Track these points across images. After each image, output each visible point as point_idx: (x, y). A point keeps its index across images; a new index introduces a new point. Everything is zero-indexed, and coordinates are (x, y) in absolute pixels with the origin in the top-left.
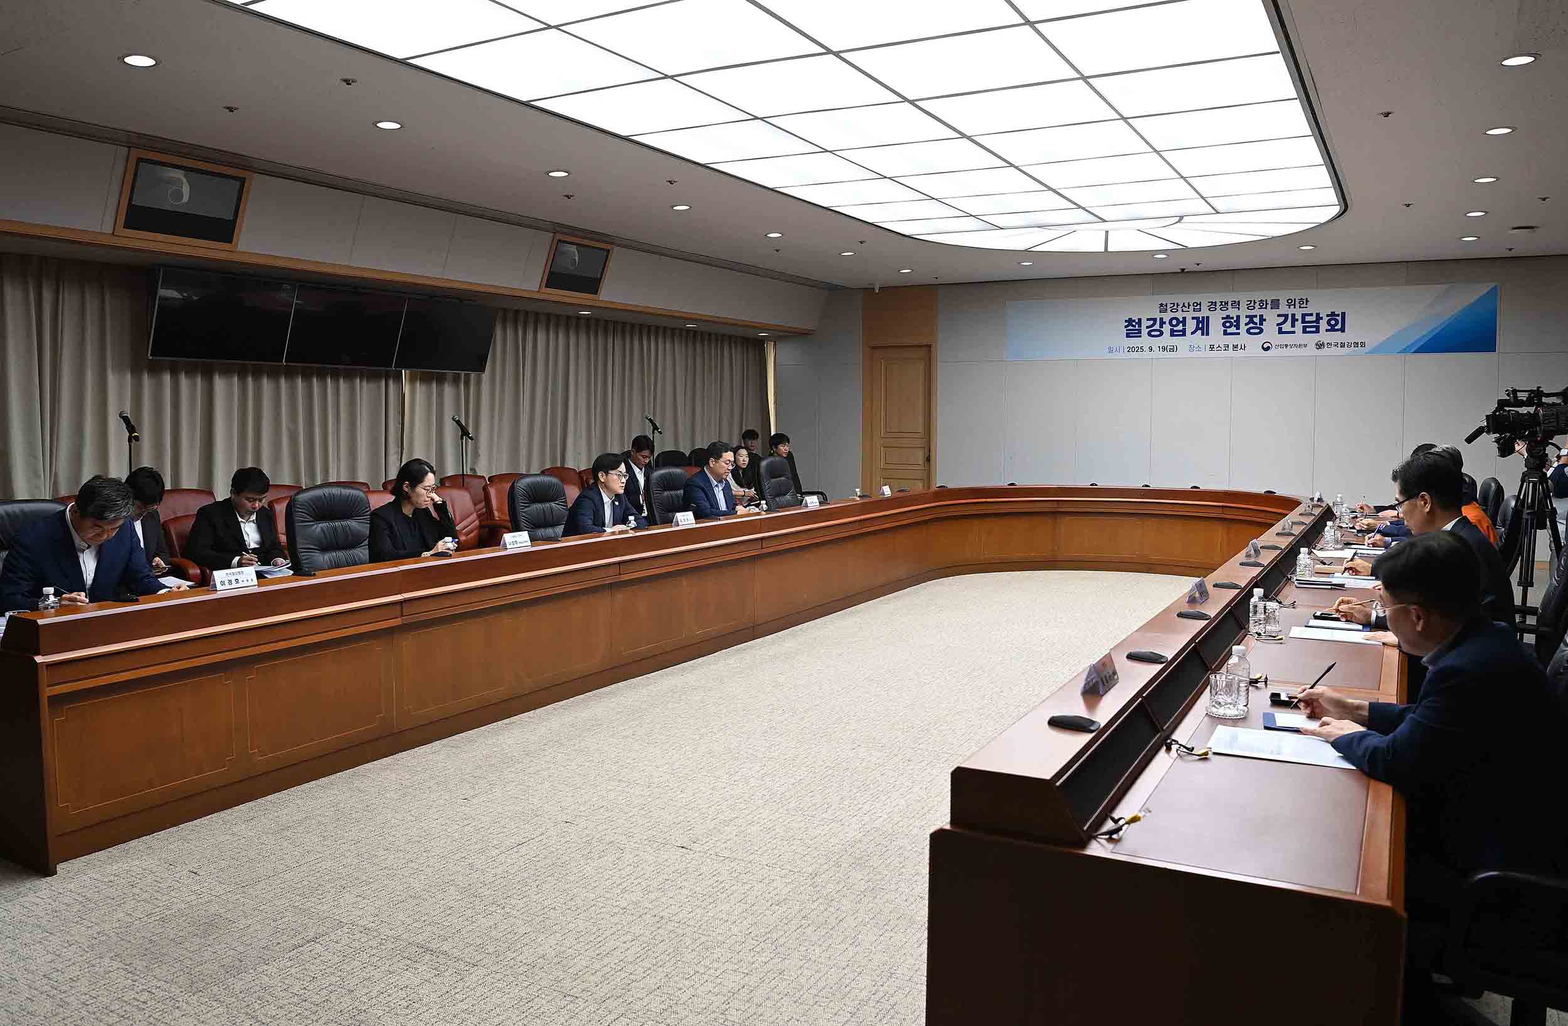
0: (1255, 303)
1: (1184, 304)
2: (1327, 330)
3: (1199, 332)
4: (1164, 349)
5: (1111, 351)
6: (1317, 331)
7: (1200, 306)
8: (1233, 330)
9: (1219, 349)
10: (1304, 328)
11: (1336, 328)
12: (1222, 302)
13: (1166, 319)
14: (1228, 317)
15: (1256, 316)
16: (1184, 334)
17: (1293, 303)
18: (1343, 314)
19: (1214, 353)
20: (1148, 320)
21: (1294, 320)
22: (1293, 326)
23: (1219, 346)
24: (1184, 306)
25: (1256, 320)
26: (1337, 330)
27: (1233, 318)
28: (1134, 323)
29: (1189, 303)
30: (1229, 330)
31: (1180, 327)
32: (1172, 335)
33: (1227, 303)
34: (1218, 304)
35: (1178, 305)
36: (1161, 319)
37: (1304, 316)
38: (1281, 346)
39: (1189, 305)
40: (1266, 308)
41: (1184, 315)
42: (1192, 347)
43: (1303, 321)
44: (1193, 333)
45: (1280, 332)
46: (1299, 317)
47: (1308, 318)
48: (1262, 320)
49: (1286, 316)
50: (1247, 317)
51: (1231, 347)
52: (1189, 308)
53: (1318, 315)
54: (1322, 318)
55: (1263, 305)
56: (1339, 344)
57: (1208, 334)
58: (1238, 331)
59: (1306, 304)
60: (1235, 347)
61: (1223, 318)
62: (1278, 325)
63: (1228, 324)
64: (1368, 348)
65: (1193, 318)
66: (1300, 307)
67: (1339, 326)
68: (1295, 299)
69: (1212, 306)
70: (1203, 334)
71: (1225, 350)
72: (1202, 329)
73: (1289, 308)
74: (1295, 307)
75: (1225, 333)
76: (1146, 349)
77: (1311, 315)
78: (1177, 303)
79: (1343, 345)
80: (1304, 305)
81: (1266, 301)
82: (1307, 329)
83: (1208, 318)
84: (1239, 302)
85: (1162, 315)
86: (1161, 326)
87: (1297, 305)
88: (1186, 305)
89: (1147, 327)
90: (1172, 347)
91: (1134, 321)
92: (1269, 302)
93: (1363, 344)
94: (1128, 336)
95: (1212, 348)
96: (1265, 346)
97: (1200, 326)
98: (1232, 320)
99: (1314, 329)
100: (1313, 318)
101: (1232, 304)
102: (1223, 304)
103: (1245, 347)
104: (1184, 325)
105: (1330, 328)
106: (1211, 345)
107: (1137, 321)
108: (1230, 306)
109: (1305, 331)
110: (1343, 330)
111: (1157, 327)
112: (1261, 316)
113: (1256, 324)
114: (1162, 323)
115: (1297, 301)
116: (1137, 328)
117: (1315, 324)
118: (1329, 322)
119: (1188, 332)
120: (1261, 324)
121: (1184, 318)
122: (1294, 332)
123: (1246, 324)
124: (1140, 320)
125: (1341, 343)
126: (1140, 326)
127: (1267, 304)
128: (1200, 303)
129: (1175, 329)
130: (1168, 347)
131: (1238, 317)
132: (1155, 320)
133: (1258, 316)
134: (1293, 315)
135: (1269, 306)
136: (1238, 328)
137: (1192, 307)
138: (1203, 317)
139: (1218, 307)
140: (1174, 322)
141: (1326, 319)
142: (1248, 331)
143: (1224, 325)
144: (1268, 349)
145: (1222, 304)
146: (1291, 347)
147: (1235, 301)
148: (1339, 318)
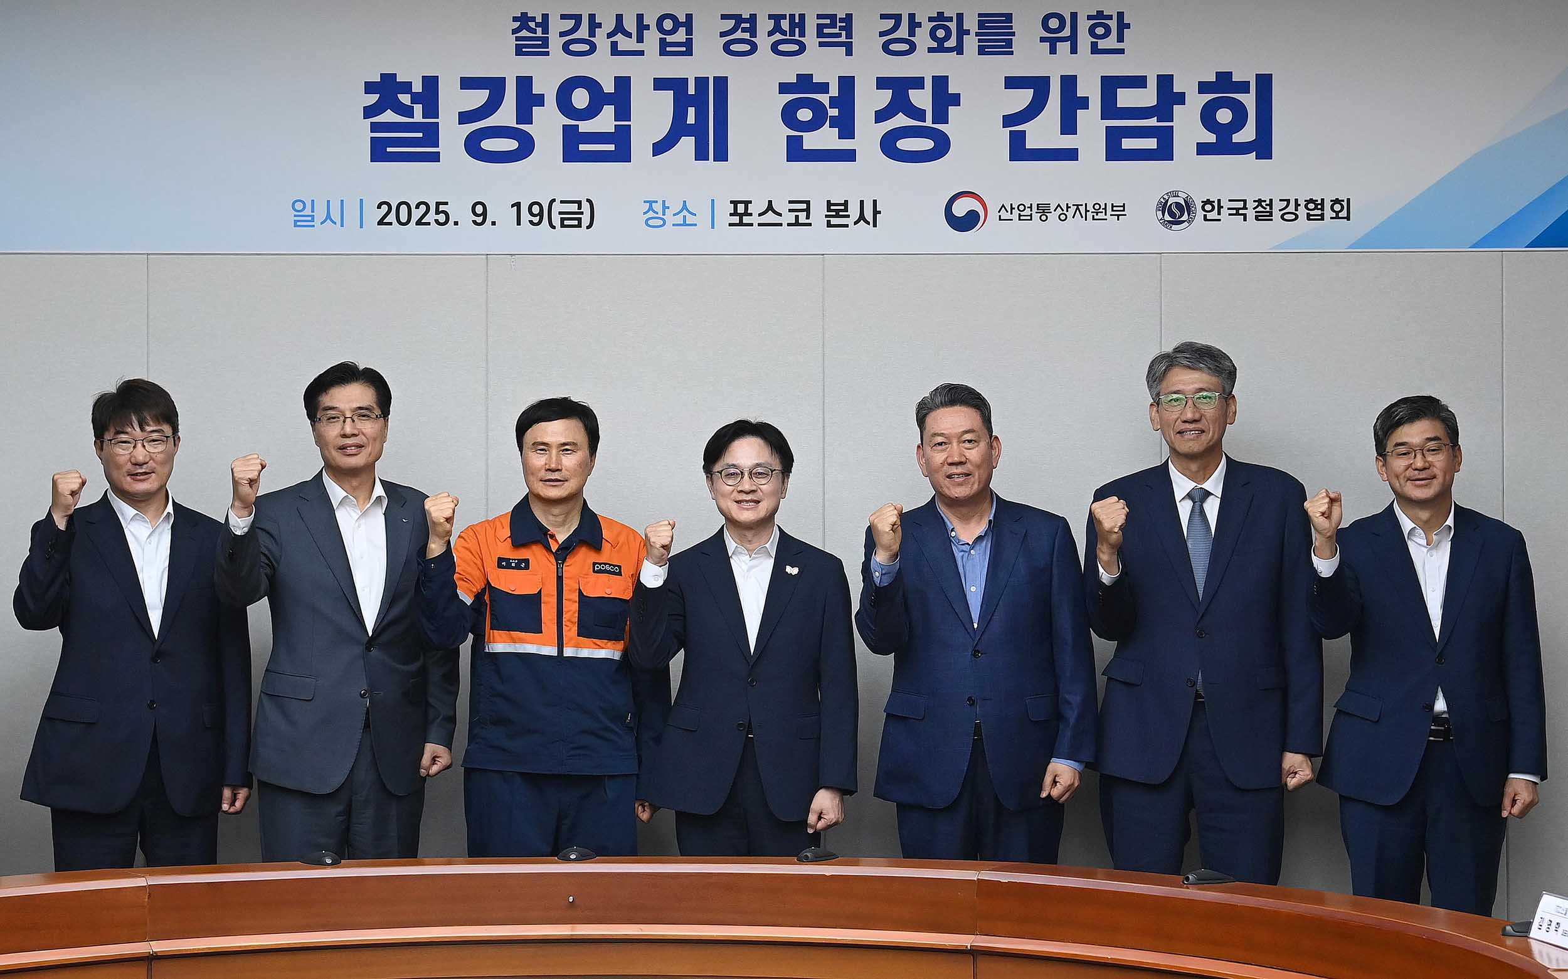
0: (914, 25)
1: (619, 18)
2: (1203, 149)
3: (687, 144)
4: (539, 214)
5: (303, 216)
6: (1164, 152)
7: (689, 32)
8: (825, 138)
9: (770, 217)
10: (1113, 137)
11: (1237, 138)
12: (777, 18)
13: (546, 85)
14: (805, 82)
15: (918, 83)
16: (622, 154)
17: (1066, 32)
18: (1265, 83)
19: (752, 238)
20: (468, 83)
21: (1072, 104)
22: (1069, 126)
23: (770, 207)
24: (619, 28)
25: (922, 99)
26: (1242, 149)
27: (824, 88)
28: (405, 99)
29: (640, 17)
30: (812, 141)
31: (605, 121)
32: (571, 154)
33: (799, 23)
34: (764, 25)
35: (594, 25)
36: (524, 83)
37: (1110, 85)
38: (1022, 213)
39: (642, 27)
40: (959, 49)
41: (624, 66)
42: (658, 207)
43: (1110, 109)
44: (660, 148)
45: (1019, 150)
46: (1089, 88)
47: (1126, 98)
48: (945, 99)
49: (1040, 86)
50: (882, 83)
51: (819, 212)
52: (640, 39)
53: (1165, 82)
54: (1181, 99)
55: (948, 36)
56: (1251, 205)
57: (722, 155)
58: (846, 144)
59: (1120, 39)
60: (836, 211)
61: (784, 88)
62: (1008, 121)
63: (805, 115)
64: (1363, 220)
65: (660, 84)
66: (1095, 50)
67: (1247, 134)
68: (1074, 16)
69: (739, 35)
70: (701, 154)
71: (797, 223)
72: (698, 132)
73: (1053, 51)
74: (1074, 50)
75: (796, 152)
76: (460, 211)
77: (1139, 82)
78: (592, 17)
79: (1264, 213)
80: (1110, 42)
81: (960, 17)
82: (1128, 144)
83: (722, 83)
84: (849, 17)
85: (528, 66)
86: (524, 115)
87: (1084, 40)
88: (630, 25)
89: (465, 118)
90: (574, 208)
91: (406, 87)
92: (971, 24)
93: (1342, 208)
94: (379, 152)
95: (740, 212)
96: (961, 209)
97: (691, 119)
98: (824, 99)
99: (1151, 143)
100: (1147, 97)
101: (820, 27)
102: (785, 25)
103: (876, 212)
104: (623, 112)
105: (1211, 138)
106: (735, 203)
107: (417, 88)
108: (811, 38)
109: (1114, 152)
110: (1262, 147)
111: (506, 115)
112: (940, 83)
113: (919, 114)
114: (528, 100)
115: (1084, 25)
116: (418, 117)
117: (1153, 122)
118: (1208, 117)
119: (641, 141)
120: (941, 116)
121: (623, 84)
122: (1071, 155)
123: (881, 116)
124: (431, 83)
125: (1260, 202)
126: (432, 110)
127: (962, 32)
128: (689, 17)
129: (585, 126)
130: (557, 207)
131: (847, 84)
132: (496, 86)
133: (928, 84)
134: (1069, 83)
135: (971, 43)
136: (847, 132)
137: (652, 37)
138: (701, 82)
139: (764, 41)
140: (581, 98)
141: (1196, 101)
142: (889, 145)
143: (788, 115)
144: (966, 223)
145: (777, 29)
146: (1063, 218)
147: (833, 17)
148: (1249, 100)
